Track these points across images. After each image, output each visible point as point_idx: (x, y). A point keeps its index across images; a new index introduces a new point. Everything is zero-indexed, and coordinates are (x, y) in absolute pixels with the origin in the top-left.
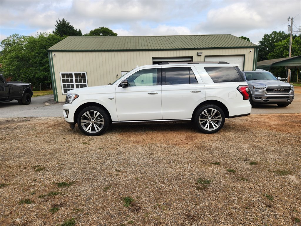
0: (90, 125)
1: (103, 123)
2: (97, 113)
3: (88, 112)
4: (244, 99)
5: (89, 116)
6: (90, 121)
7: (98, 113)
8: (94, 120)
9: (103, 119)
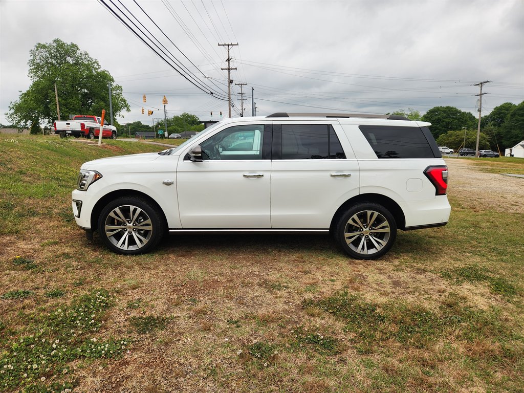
0: (125, 235)
1: (150, 228)
2: (135, 210)
3: (117, 210)
4: (437, 194)
5: (120, 217)
6: (124, 227)
7: (139, 210)
8: (131, 224)
9: (149, 221)
